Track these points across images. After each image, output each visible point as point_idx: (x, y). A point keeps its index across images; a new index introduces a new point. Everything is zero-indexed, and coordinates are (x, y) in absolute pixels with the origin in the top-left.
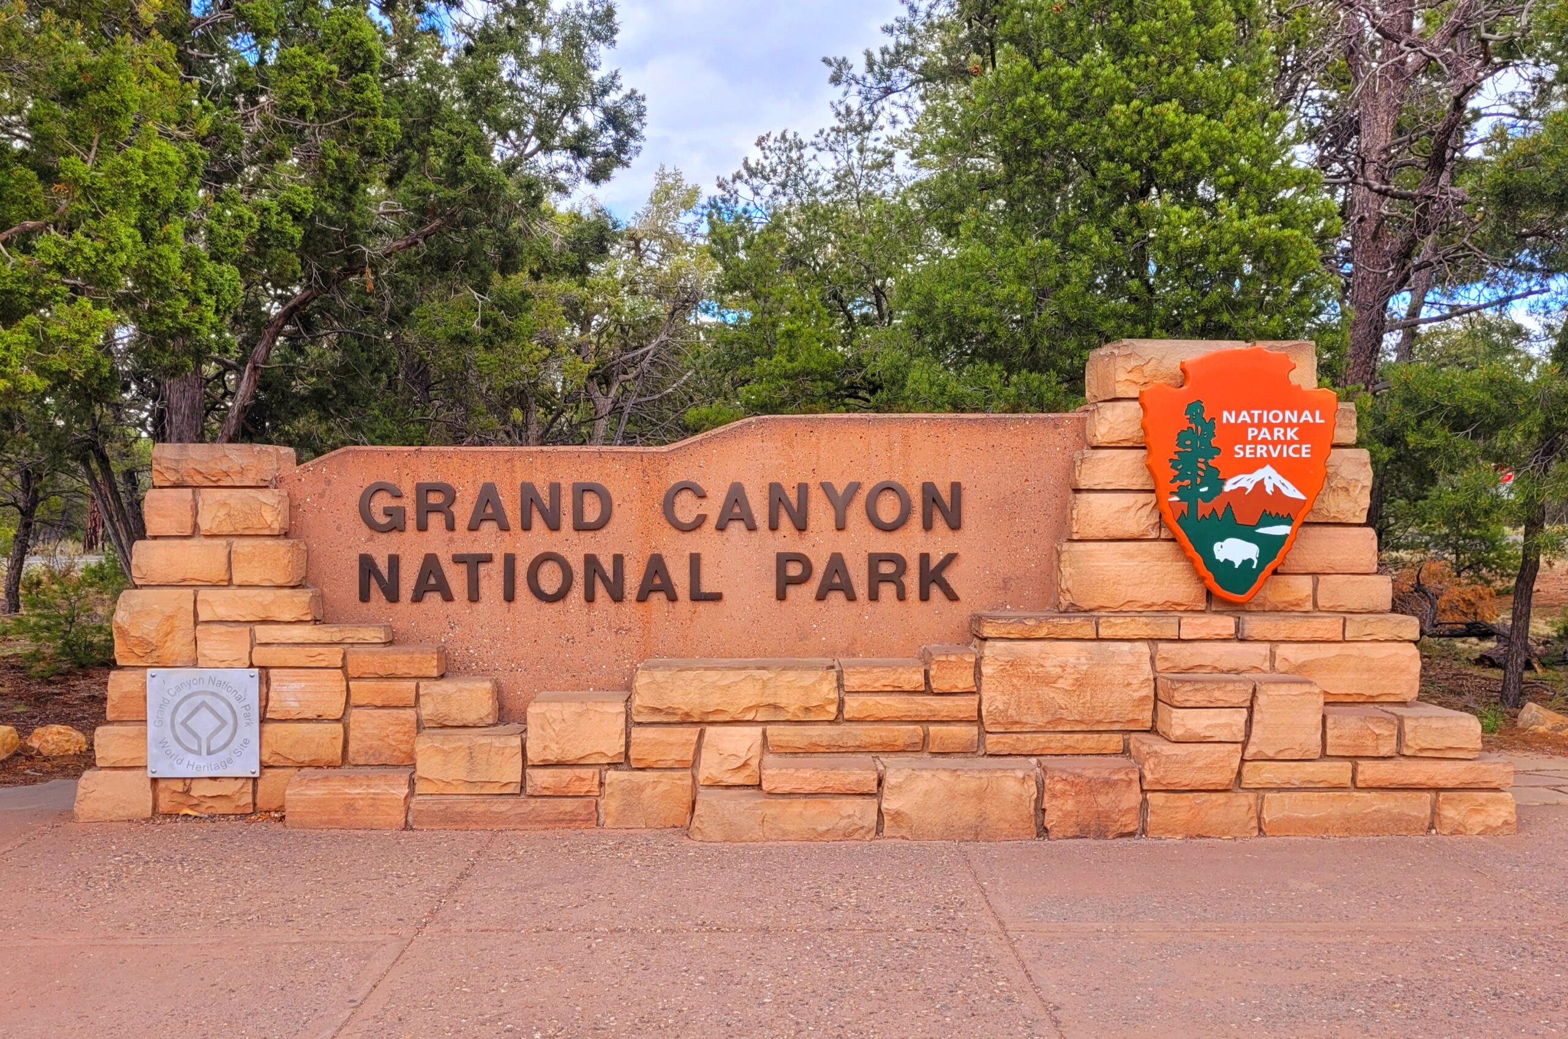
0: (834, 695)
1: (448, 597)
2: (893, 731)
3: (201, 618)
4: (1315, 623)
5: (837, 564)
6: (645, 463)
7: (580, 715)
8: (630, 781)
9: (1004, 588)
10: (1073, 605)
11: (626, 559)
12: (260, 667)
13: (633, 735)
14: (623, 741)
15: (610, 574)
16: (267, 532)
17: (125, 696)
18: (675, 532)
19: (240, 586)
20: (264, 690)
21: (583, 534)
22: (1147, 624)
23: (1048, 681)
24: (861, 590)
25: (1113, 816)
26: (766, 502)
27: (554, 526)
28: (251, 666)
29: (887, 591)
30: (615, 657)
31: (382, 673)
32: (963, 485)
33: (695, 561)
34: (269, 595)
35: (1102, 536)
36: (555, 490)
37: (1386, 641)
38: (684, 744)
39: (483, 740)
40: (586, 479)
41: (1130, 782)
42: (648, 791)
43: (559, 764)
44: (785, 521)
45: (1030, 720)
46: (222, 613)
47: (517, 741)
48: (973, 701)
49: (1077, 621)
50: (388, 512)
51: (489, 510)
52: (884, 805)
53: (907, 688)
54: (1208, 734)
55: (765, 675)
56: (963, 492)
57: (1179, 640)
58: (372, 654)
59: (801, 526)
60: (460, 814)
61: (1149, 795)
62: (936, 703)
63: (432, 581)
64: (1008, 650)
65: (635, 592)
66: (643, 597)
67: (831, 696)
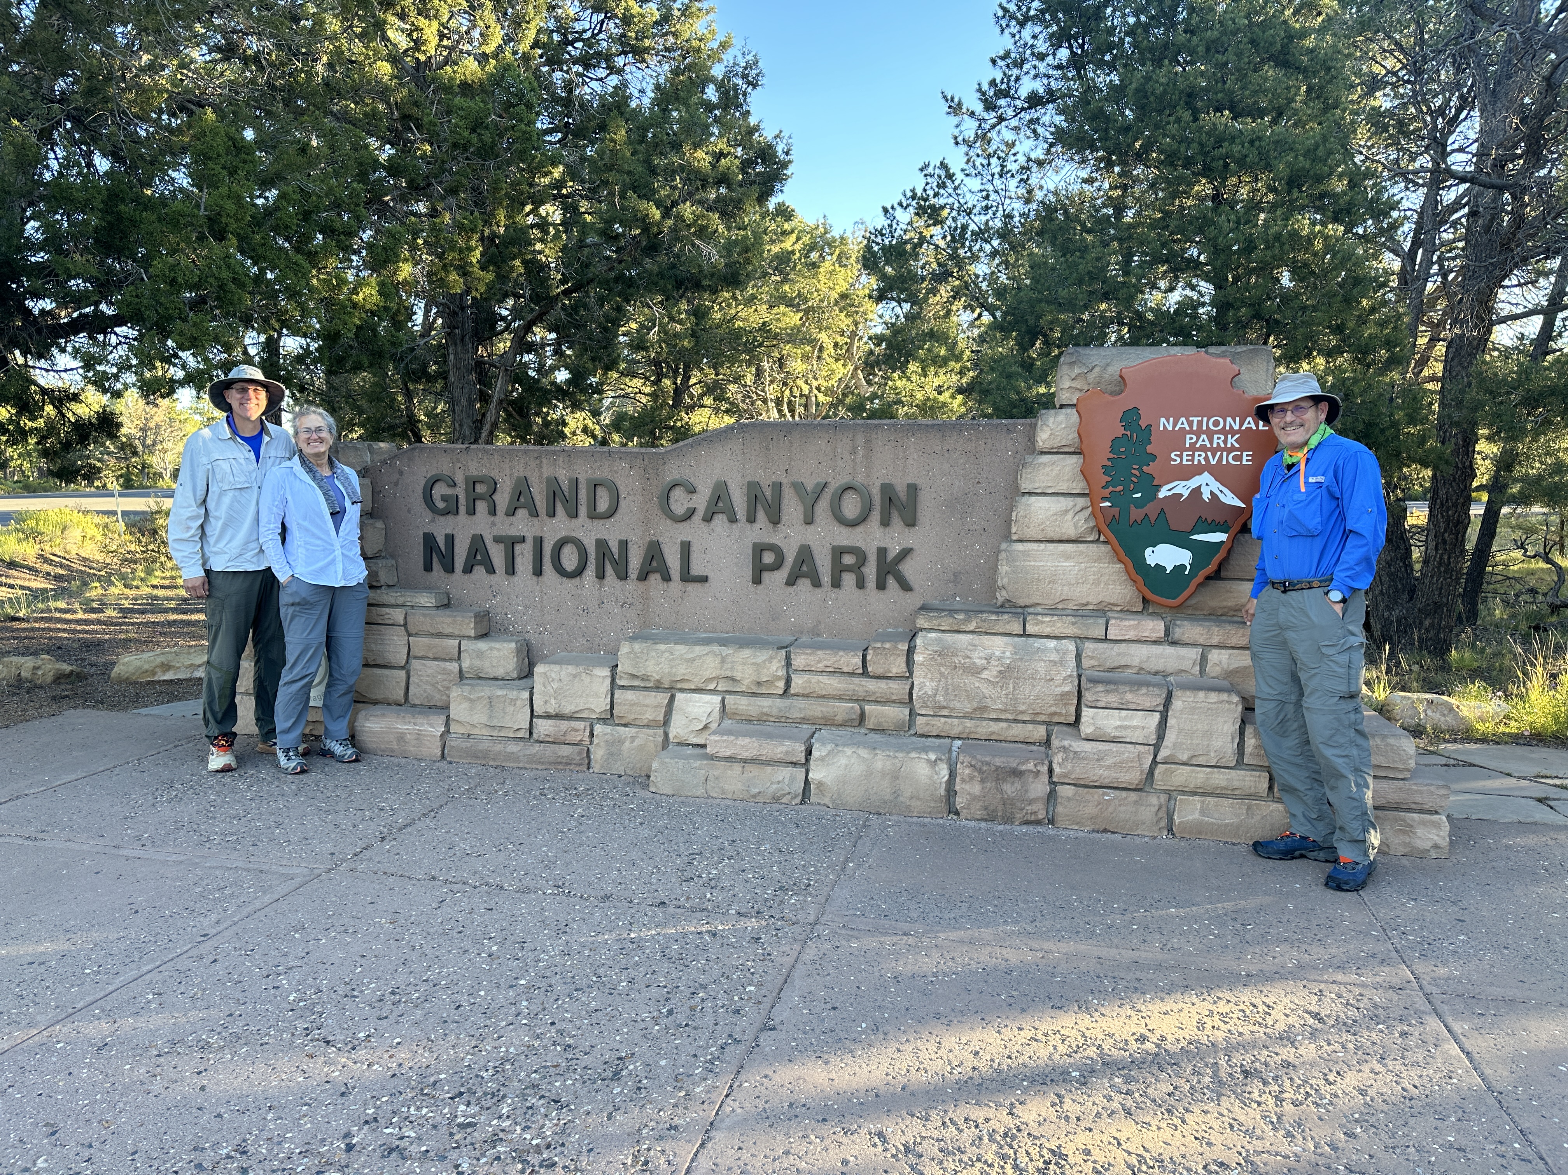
0: (782, 673)
1: (491, 570)
2: (833, 707)
5: (805, 553)
6: (646, 462)
7: (575, 676)
8: (613, 735)
9: (954, 581)
10: (1009, 601)
11: (630, 544)
13: (617, 696)
14: (608, 701)
15: (617, 557)
18: (669, 522)
21: (596, 522)
22: (1074, 624)
23: (974, 671)
24: (826, 579)
25: (1019, 804)
26: (746, 498)
27: (573, 514)
29: (849, 579)
30: (620, 626)
31: (432, 631)
32: (919, 486)
33: (686, 547)
35: (1040, 537)
36: (574, 482)
38: (656, 707)
39: (500, 693)
40: (599, 475)
41: (1036, 775)
42: (627, 744)
43: (558, 716)
44: (761, 515)
45: (958, 705)
47: (526, 695)
48: (905, 685)
49: (1006, 617)
50: (445, 499)
51: (522, 499)
52: (810, 776)
53: (845, 669)
54: (1118, 734)
55: (726, 651)
56: (919, 493)
57: (1106, 640)
58: (425, 616)
59: (775, 520)
60: (482, 751)
61: (1059, 788)
62: (871, 685)
63: (479, 557)
64: (939, 641)
65: (636, 572)
66: (643, 576)
67: (780, 673)
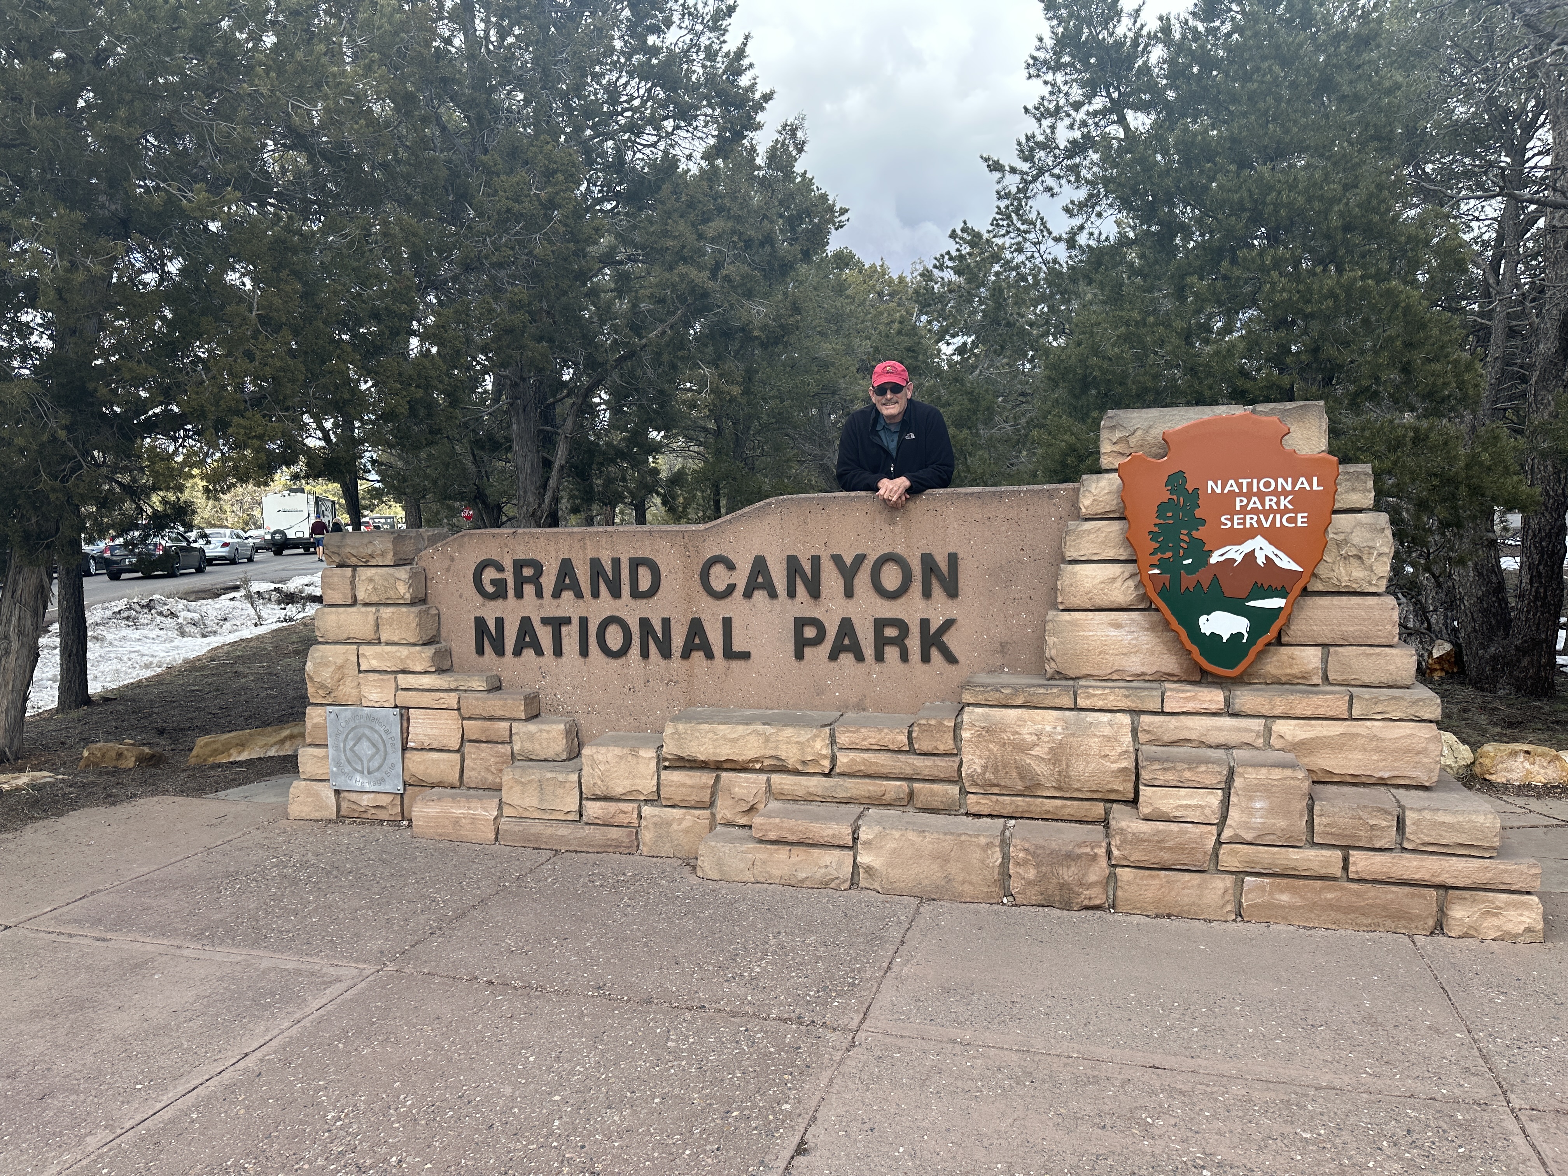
0: (826, 751)
1: (539, 652)
2: (881, 785)
3: (363, 668)
4: (1317, 700)
5: (846, 627)
6: (686, 540)
7: (621, 758)
8: (660, 817)
9: (1001, 652)
10: (1058, 672)
11: (673, 622)
12: (402, 708)
13: (662, 778)
14: (655, 782)
15: (660, 635)
16: (402, 601)
17: (316, 726)
18: (710, 600)
19: (387, 644)
20: (405, 724)
21: (639, 602)
22: (1126, 696)
23: (1022, 748)
24: (869, 652)
25: (1076, 889)
26: (785, 573)
27: (616, 594)
28: (396, 707)
29: (892, 653)
30: (666, 704)
31: (486, 715)
32: (960, 556)
33: (727, 623)
34: (404, 651)
35: (1088, 606)
36: (616, 563)
37: (1400, 720)
38: (702, 788)
39: (549, 775)
40: (640, 554)
41: (1094, 858)
42: (675, 826)
43: (606, 798)
44: (801, 589)
45: (1009, 783)
46: (375, 664)
47: (574, 777)
48: (954, 763)
49: (1055, 690)
50: (493, 582)
51: (567, 581)
52: (859, 859)
53: (891, 747)
54: (1178, 814)
55: (769, 730)
56: (960, 562)
57: (1163, 713)
58: (477, 699)
59: (815, 593)
60: (534, 835)
61: (1118, 870)
62: (920, 763)
63: (527, 639)
64: (986, 717)
65: (680, 650)
66: (686, 655)
67: (824, 752)
